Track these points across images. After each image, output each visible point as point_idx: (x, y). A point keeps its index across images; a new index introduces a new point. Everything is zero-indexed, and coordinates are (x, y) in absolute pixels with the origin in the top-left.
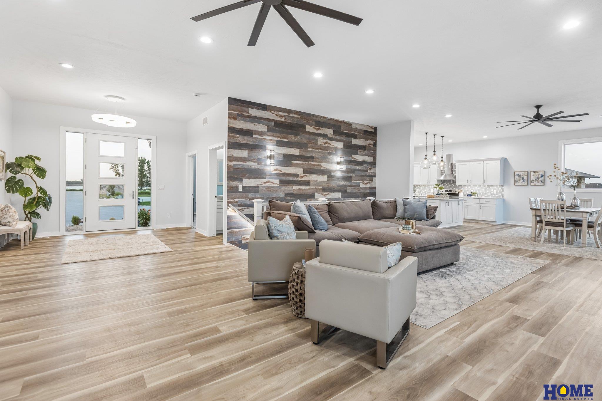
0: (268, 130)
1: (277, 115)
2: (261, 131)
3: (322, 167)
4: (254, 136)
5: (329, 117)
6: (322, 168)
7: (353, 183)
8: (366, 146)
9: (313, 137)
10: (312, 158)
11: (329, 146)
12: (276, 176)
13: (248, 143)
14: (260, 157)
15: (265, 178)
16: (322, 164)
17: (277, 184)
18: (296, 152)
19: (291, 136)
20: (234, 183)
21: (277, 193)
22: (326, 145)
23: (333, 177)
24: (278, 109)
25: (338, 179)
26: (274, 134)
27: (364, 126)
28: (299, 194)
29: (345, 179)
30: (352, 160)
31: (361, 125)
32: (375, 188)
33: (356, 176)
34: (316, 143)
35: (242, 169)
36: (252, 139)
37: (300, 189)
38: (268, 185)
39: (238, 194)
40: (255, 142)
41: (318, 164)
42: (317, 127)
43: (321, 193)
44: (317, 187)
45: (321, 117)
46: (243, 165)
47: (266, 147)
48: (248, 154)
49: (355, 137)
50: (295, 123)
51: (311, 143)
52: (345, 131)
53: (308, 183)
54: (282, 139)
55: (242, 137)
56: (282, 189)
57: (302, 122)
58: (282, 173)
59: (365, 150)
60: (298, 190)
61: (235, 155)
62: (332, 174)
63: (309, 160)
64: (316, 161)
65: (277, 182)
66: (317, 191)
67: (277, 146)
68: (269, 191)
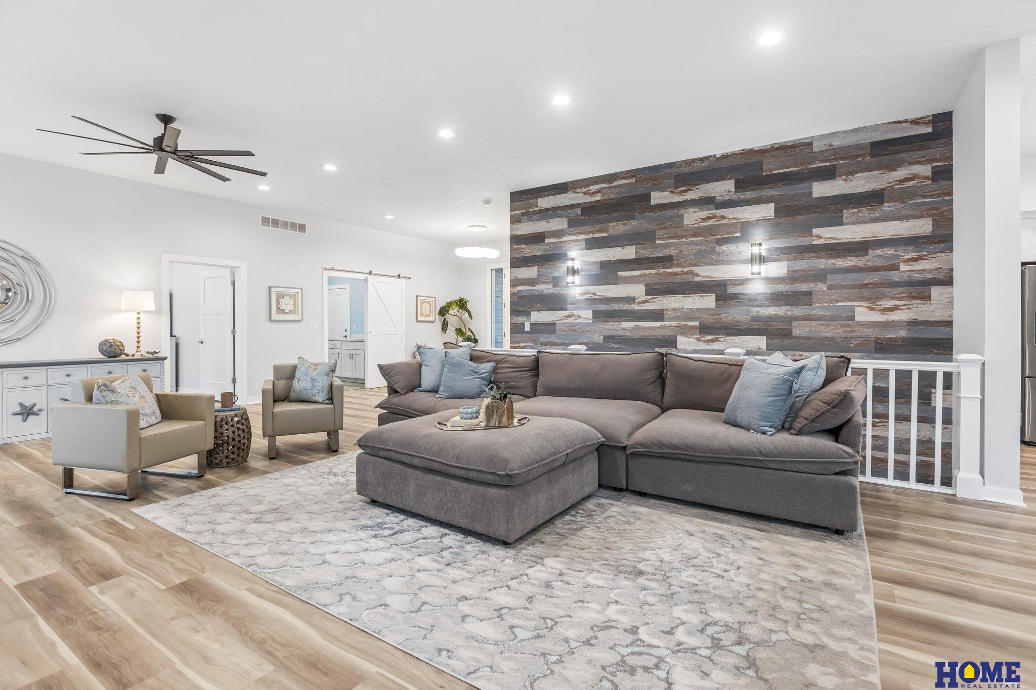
0: (569, 226)
1: (585, 193)
2: (559, 230)
3: (697, 275)
4: (547, 241)
5: (719, 153)
6: (697, 279)
7: (817, 309)
8: (883, 190)
9: (670, 213)
10: (668, 260)
11: (723, 222)
12: (586, 305)
13: (538, 254)
14: (556, 274)
15: (566, 309)
16: (696, 269)
17: (587, 318)
18: (629, 252)
19: (615, 224)
20: (520, 319)
21: (588, 335)
22: (711, 222)
23: (735, 297)
24: (587, 182)
25: (753, 301)
26: (582, 229)
27: (876, 128)
28: (636, 337)
29: (778, 299)
30: (814, 243)
31: (855, 131)
32: (949, 324)
33: (830, 288)
34: (680, 225)
35: (530, 296)
36: (544, 247)
37: (638, 328)
38: (570, 320)
39: (525, 335)
40: (548, 250)
41: (685, 270)
42: (682, 189)
43: (695, 336)
44: (683, 323)
45: (693, 161)
46: (531, 290)
47: (566, 255)
48: (538, 272)
49: (828, 174)
50: (624, 197)
51: (666, 228)
52: (778, 169)
53: (658, 315)
54: (597, 235)
55: (529, 246)
56: (597, 328)
57: (641, 190)
58: (597, 297)
59: (882, 202)
60: (633, 329)
61: (519, 277)
62: (731, 290)
63: (661, 264)
64: (679, 266)
65: (587, 315)
66: (686, 331)
67: (587, 249)
68: (572, 331)
